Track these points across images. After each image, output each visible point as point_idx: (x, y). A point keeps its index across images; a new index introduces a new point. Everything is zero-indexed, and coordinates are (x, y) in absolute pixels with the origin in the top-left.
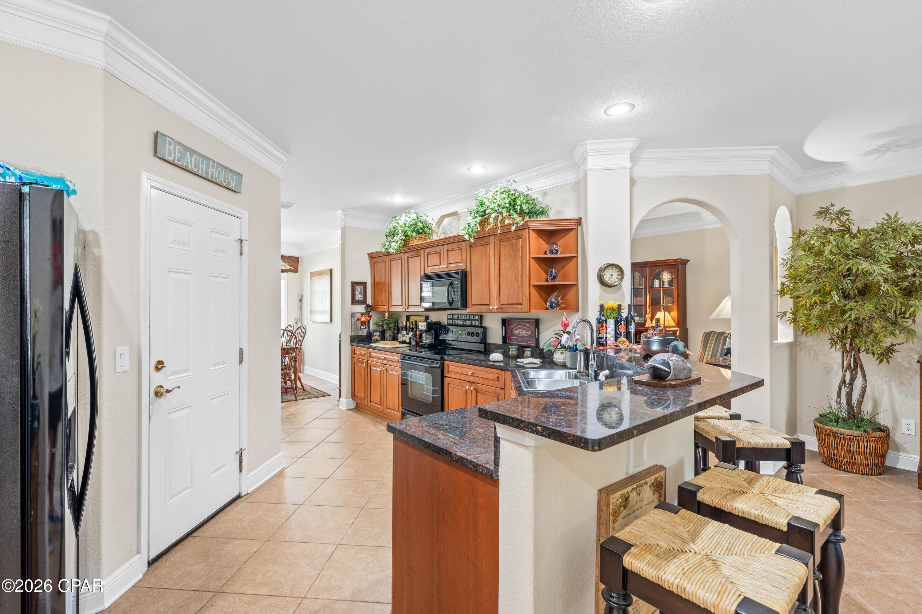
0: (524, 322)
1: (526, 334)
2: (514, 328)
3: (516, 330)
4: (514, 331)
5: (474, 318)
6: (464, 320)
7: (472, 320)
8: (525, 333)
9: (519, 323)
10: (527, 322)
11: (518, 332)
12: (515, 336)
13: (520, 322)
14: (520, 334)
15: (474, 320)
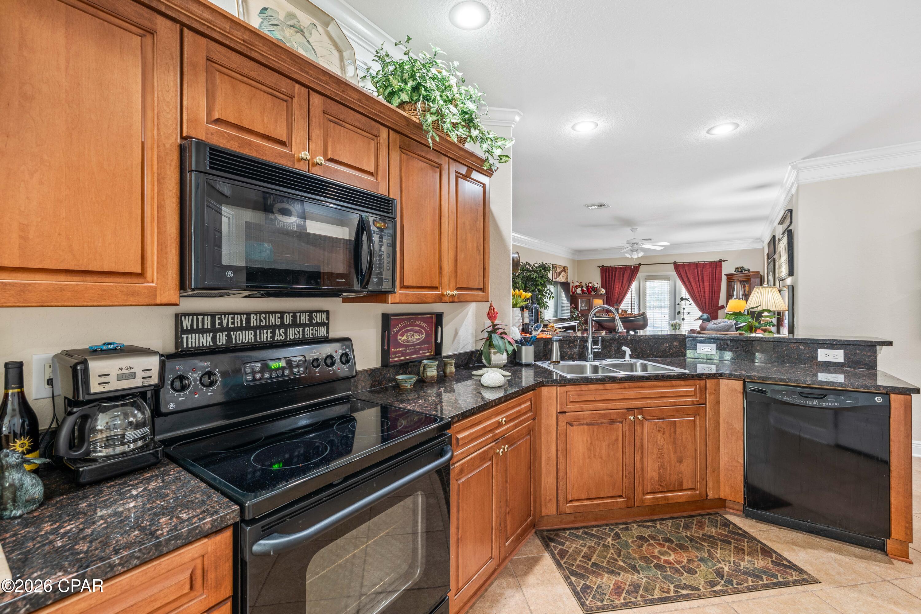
0: (416, 319)
1: (419, 339)
2: (398, 331)
3: (402, 335)
4: (399, 337)
5: (311, 318)
6: (274, 327)
7: (304, 326)
8: (417, 337)
9: (407, 322)
10: (420, 319)
11: (405, 337)
12: (400, 345)
13: (409, 319)
14: (408, 342)
15: (311, 324)
